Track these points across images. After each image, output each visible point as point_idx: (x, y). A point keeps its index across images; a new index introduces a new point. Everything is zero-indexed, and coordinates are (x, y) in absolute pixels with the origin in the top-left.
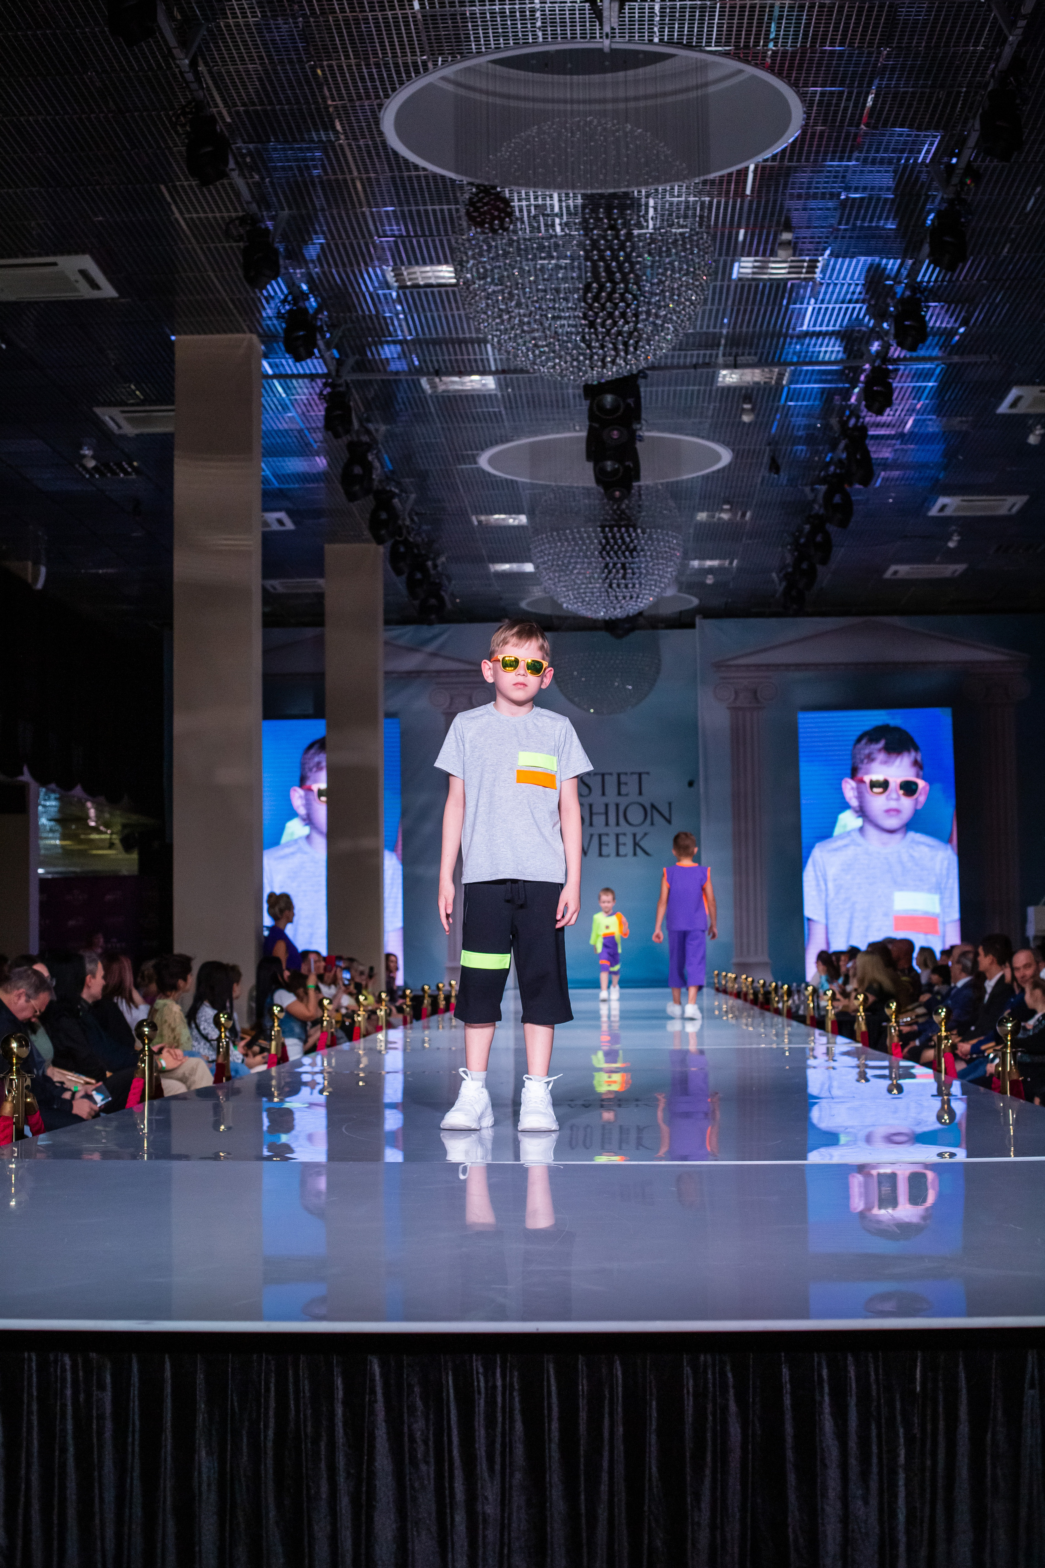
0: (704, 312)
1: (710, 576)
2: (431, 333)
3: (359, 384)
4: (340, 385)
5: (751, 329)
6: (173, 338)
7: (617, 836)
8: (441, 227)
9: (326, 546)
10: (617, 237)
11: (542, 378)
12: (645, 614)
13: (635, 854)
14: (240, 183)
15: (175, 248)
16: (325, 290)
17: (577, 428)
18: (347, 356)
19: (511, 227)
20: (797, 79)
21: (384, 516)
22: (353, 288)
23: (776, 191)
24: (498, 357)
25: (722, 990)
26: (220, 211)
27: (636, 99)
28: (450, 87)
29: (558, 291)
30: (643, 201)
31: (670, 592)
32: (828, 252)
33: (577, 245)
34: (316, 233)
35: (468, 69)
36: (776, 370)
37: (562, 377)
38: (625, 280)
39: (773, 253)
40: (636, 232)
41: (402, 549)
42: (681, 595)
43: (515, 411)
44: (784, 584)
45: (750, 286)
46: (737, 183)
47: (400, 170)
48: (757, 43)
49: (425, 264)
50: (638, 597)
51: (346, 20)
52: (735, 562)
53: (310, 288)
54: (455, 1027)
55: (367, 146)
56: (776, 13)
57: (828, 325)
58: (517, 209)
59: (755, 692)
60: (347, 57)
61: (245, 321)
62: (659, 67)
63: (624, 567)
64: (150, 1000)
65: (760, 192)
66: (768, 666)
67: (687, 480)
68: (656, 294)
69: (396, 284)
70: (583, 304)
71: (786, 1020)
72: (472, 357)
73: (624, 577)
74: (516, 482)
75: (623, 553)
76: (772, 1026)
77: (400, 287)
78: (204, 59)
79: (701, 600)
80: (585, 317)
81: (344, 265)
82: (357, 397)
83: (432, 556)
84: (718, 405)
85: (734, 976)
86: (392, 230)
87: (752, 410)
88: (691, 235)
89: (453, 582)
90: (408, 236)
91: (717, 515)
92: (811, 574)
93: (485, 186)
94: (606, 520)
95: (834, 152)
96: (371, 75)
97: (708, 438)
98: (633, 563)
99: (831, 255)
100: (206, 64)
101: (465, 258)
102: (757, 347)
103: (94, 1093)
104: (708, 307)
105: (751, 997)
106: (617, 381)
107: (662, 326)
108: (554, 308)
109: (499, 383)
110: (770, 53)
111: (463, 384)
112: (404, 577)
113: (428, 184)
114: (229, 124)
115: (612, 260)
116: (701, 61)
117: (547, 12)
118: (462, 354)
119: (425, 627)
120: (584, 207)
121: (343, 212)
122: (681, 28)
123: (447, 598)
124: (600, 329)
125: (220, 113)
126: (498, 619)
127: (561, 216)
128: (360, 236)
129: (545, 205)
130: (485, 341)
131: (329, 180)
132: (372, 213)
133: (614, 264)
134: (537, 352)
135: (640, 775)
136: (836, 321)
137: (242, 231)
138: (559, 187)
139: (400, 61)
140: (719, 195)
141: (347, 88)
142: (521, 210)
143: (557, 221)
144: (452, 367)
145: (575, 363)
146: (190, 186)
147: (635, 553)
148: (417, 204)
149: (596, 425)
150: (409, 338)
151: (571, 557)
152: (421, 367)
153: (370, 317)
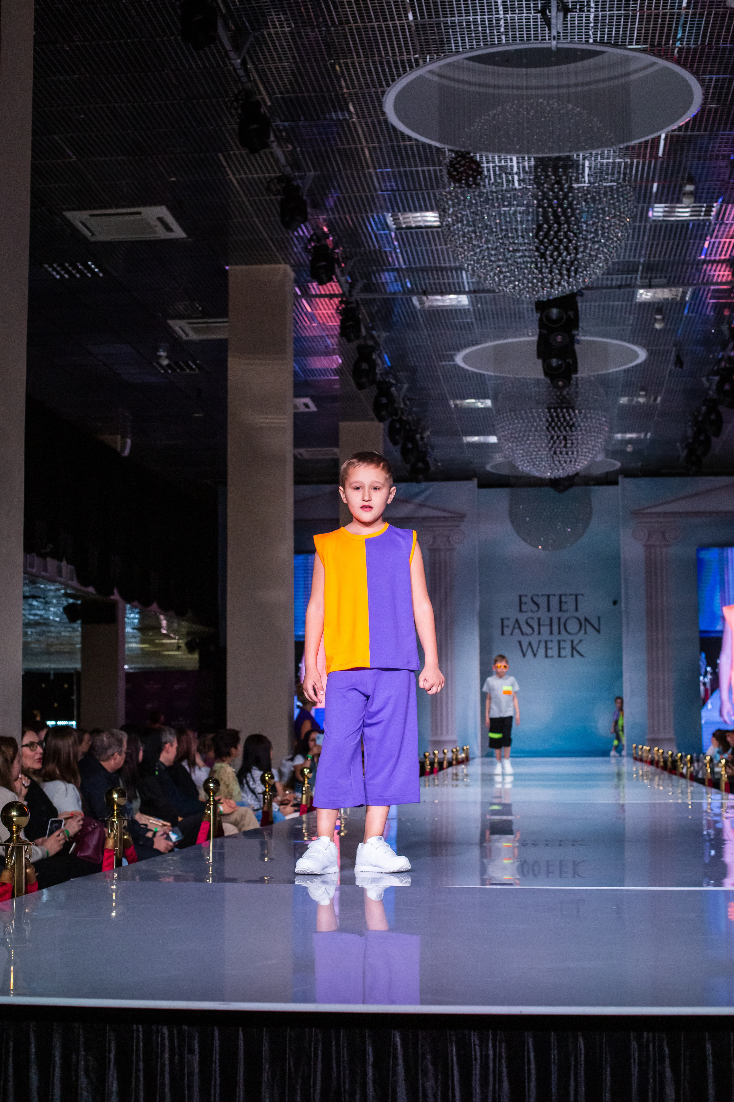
0: (626, 245)
1: (630, 446)
2: (420, 263)
3: (365, 301)
4: (352, 303)
5: (662, 259)
6: (227, 268)
7: (559, 642)
8: (428, 183)
9: (341, 424)
10: (561, 189)
11: (504, 296)
12: (580, 474)
13: (572, 656)
14: (278, 152)
15: (229, 201)
16: (341, 230)
17: (530, 334)
18: (357, 281)
19: (482, 183)
20: (698, 69)
21: (384, 400)
22: (362, 230)
23: (681, 154)
24: (470, 281)
25: (640, 759)
26: (263, 173)
27: (576, 85)
28: (436, 79)
29: (516, 230)
30: (581, 162)
31: (600, 458)
32: (720, 200)
33: (532, 196)
34: (334, 188)
35: (449, 64)
36: (681, 289)
37: (520, 296)
38: (568, 222)
39: (679, 201)
40: (575, 186)
41: (398, 426)
42: (606, 459)
43: (483, 322)
44: (686, 452)
45: (661, 226)
46: (652, 148)
47: (398, 141)
48: (667, 42)
49: (416, 211)
50: (576, 461)
51: (358, 28)
52: (649, 435)
53: (329, 230)
54: (438, 785)
55: (373, 122)
56: (682, 19)
57: (720, 255)
58: (485, 169)
59: (664, 534)
60: (358, 56)
61: (281, 255)
62: (592, 61)
63: (565, 439)
64: (209, 763)
65: (669, 154)
66: (673, 514)
67: (613, 373)
68: (592, 232)
69: (394, 227)
70: (536, 240)
71: (689, 782)
72: (451, 281)
73: (565, 446)
74: (484, 375)
75: (565, 428)
76: (678, 786)
77: (397, 229)
78: (251, 58)
79: (622, 464)
80: (538, 249)
81: (355, 212)
82: (364, 311)
83: (420, 431)
84: (636, 316)
85: (648, 748)
86: (391, 186)
87: (663, 319)
88: (618, 188)
89: (436, 450)
90: (404, 190)
91: (635, 399)
92: (707, 444)
93: (462, 152)
94: (551, 403)
95: (726, 124)
96: (376, 69)
97: (629, 342)
98: (572, 436)
99: (723, 202)
100: (253, 63)
101: (447, 206)
102: (666, 272)
103: (170, 833)
104: (629, 242)
105: (662, 764)
106: (562, 298)
107: (596, 256)
108: (514, 243)
109: (471, 301)
110: (676, 50)
111: (443, 301)
112: (399, 447)
113: (419, 151)
114: (270, 106)
115: (558, 207)
116: (625, 56)
117: (509, 21)
118: (444, 279)
119: (414, 484)
120: (536, 167)
121: (355, 173)
122: (610, 31)
123: (431, 462)
124: (549, 259)
125: (263, 99)
126: (468, 478)
127: (518, 173)
128: (367, 191)
129: (507, 166)
130: (461, 268)
131: (344, 149)
132: (376, 173)
133: (559, 210)
134: (501, 276)
135: (576, 596)
136: (727, 251)
137: (279, 187)
138: (519, 152)
139: (398, 59)
140: (638, 157)
141: (358, 80)
142: (488, 171)
143: (516, 177)
144: (436, 288)
145: (530, 285)
146: (241, 154)
147: (573, 429)
148: (410, 166)
149: (545, 332)
150: (404, 267)
151: (525, 431)
152: (413, 289)
153: (375, 252)
